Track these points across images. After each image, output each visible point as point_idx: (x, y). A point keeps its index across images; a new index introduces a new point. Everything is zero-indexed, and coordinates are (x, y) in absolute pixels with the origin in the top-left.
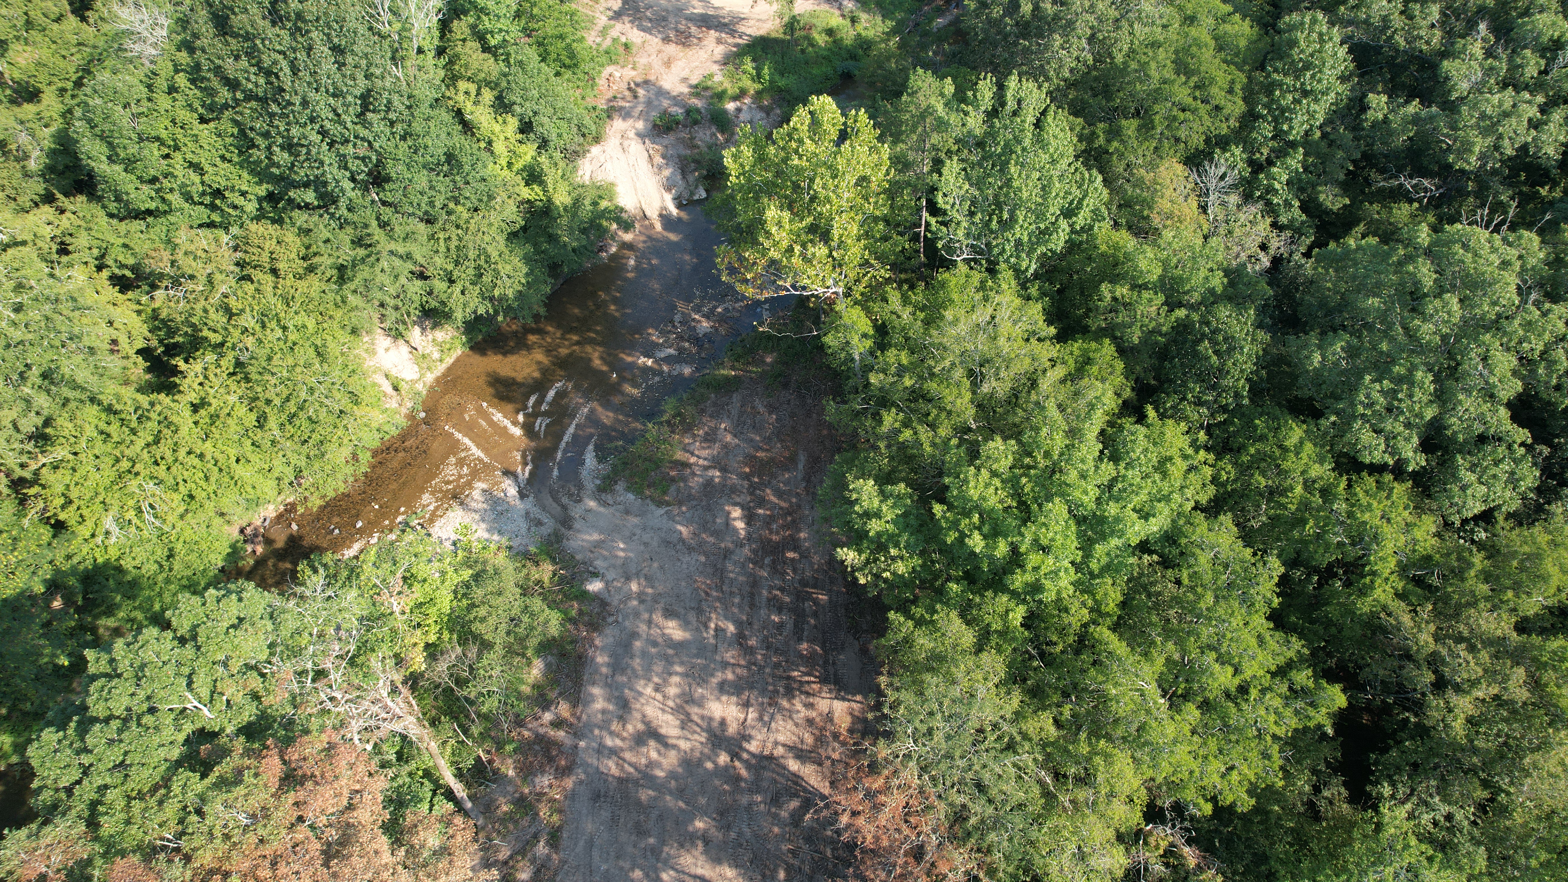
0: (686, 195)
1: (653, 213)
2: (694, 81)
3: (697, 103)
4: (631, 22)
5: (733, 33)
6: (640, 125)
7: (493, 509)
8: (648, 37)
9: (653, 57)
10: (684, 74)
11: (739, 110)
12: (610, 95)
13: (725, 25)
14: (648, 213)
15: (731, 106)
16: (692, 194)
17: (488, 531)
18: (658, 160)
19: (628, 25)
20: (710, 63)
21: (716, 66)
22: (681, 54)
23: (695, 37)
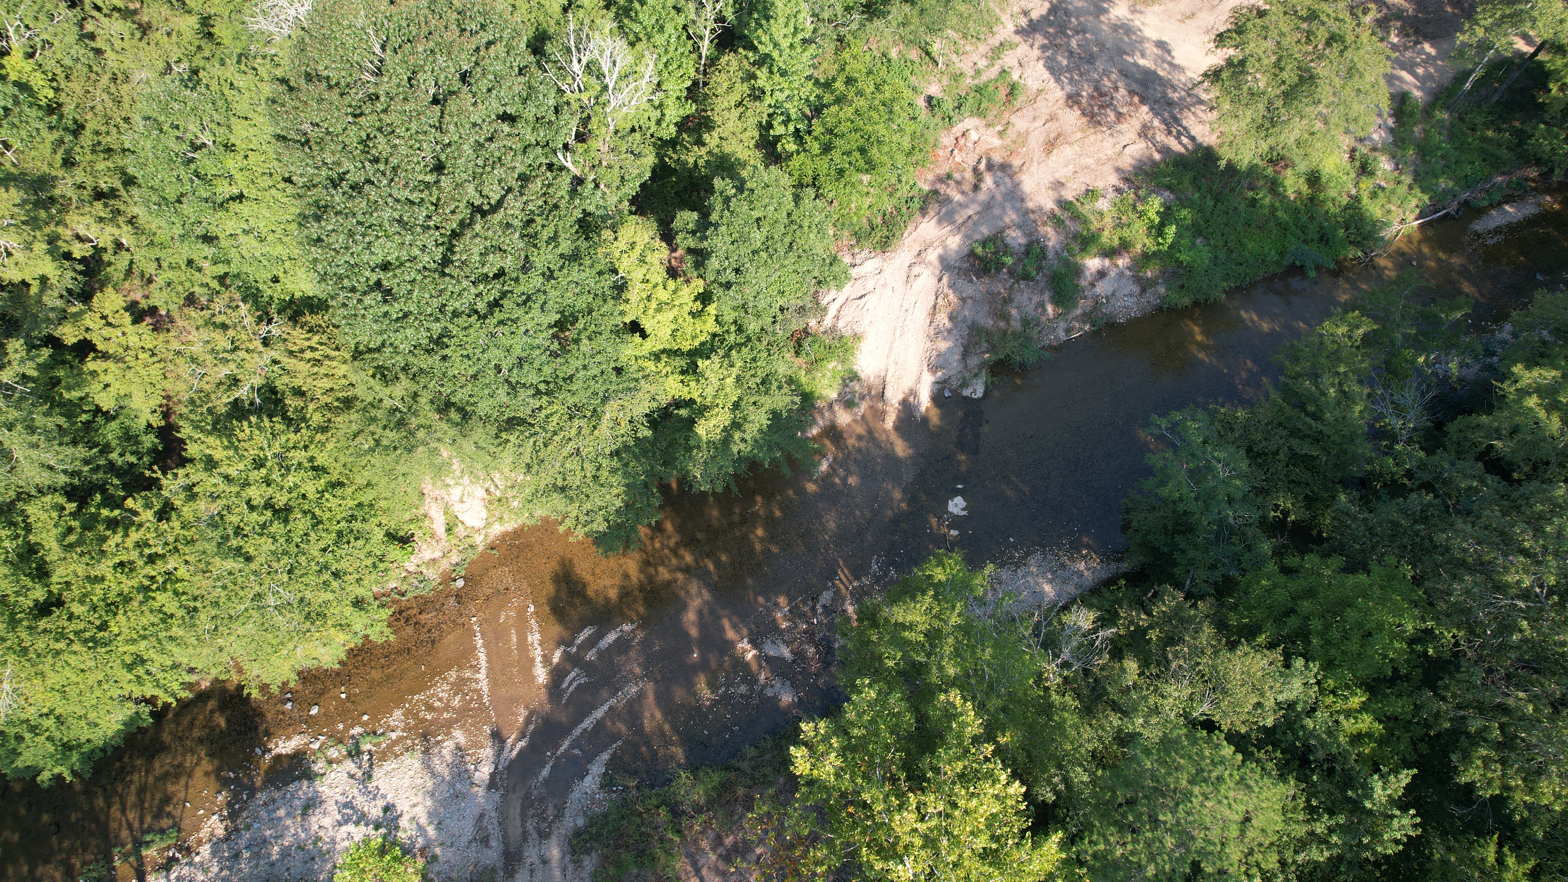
0: (955, 383)
1: (894, 396)
2: (1069, 195)
3: (1051, 237)
4: (1043, 48)
5: (1172, 124)
6: (955, 242)
7: (452, 784)
8: (1052, 84)
9: (1039, 123)
10: (1061, 174)
11: (1102, 274)
12: (942, 171)
13: (1170, 103)
14: (888, 394)
15: (1093, 263)
16: (964, 384)
17: (430, 815)
18: (943, 319)
19: (1036, 52)
20: (1108, 169)
21: (1113, 179)
22: (1079, 135)
23: (1115, 110)
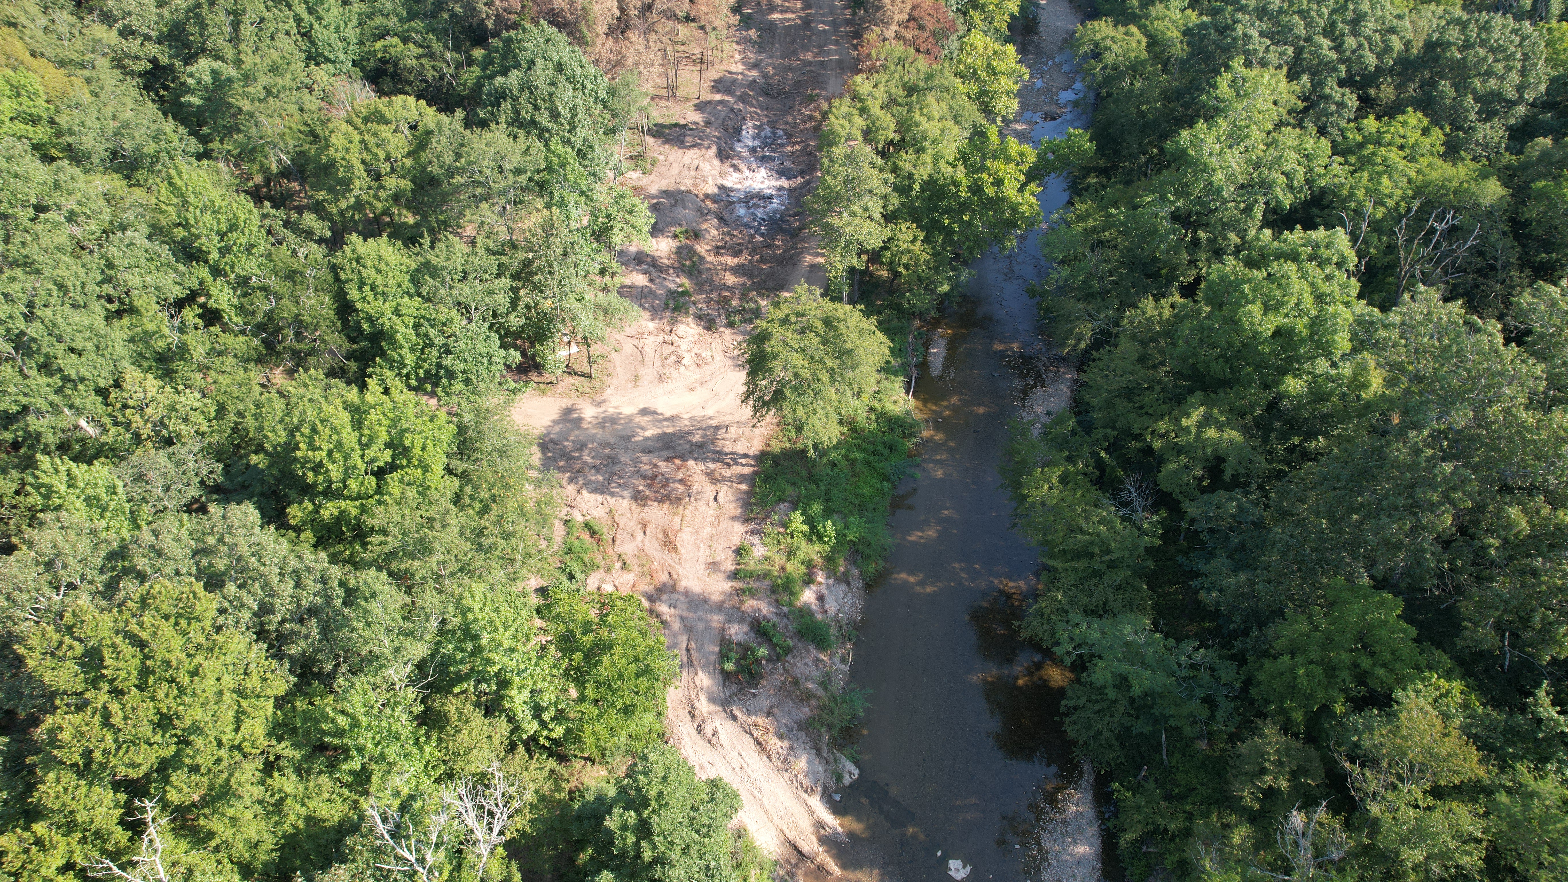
0: (832, 783)
1: (810, 844)
2: (730, 566)
3: (757, 606)
4: (571, 480)
5: (721, 457)
6: (703, 679)
8: (612, 500)
9: (640, 536)
10: (705, 556)
11: (821, 598)
13: (701, 446)
14: (805, 848)
15: (808, 596)
16: (839, 777)
18: (776, 745)
19: (571, 489)
20: (726, 524)
21: (739, 528)
22: (677, 519)
23: (675, 481)
